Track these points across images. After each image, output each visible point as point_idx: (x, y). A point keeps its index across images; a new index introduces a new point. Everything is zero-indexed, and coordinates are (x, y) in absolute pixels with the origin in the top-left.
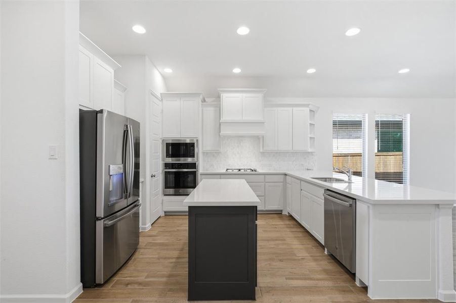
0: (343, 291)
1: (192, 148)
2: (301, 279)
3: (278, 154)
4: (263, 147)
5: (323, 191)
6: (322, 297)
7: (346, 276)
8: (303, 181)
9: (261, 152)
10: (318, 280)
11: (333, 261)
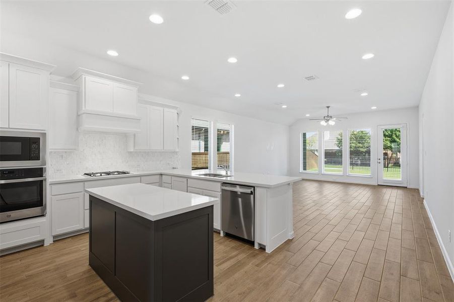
0: (254, 256)
1: (34, 146)
2: (223, 262)
3: (147, 154)
4: (134, 146)
5: (219, 185)
6: (248, 266)
7: (247, 246)
8: (189, 178)
9: (129, 152)
10: (236, 256)
11: (231, 240)
